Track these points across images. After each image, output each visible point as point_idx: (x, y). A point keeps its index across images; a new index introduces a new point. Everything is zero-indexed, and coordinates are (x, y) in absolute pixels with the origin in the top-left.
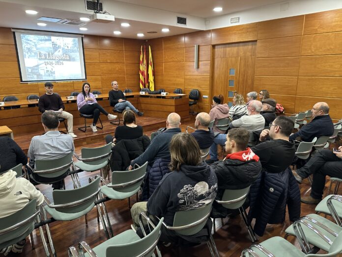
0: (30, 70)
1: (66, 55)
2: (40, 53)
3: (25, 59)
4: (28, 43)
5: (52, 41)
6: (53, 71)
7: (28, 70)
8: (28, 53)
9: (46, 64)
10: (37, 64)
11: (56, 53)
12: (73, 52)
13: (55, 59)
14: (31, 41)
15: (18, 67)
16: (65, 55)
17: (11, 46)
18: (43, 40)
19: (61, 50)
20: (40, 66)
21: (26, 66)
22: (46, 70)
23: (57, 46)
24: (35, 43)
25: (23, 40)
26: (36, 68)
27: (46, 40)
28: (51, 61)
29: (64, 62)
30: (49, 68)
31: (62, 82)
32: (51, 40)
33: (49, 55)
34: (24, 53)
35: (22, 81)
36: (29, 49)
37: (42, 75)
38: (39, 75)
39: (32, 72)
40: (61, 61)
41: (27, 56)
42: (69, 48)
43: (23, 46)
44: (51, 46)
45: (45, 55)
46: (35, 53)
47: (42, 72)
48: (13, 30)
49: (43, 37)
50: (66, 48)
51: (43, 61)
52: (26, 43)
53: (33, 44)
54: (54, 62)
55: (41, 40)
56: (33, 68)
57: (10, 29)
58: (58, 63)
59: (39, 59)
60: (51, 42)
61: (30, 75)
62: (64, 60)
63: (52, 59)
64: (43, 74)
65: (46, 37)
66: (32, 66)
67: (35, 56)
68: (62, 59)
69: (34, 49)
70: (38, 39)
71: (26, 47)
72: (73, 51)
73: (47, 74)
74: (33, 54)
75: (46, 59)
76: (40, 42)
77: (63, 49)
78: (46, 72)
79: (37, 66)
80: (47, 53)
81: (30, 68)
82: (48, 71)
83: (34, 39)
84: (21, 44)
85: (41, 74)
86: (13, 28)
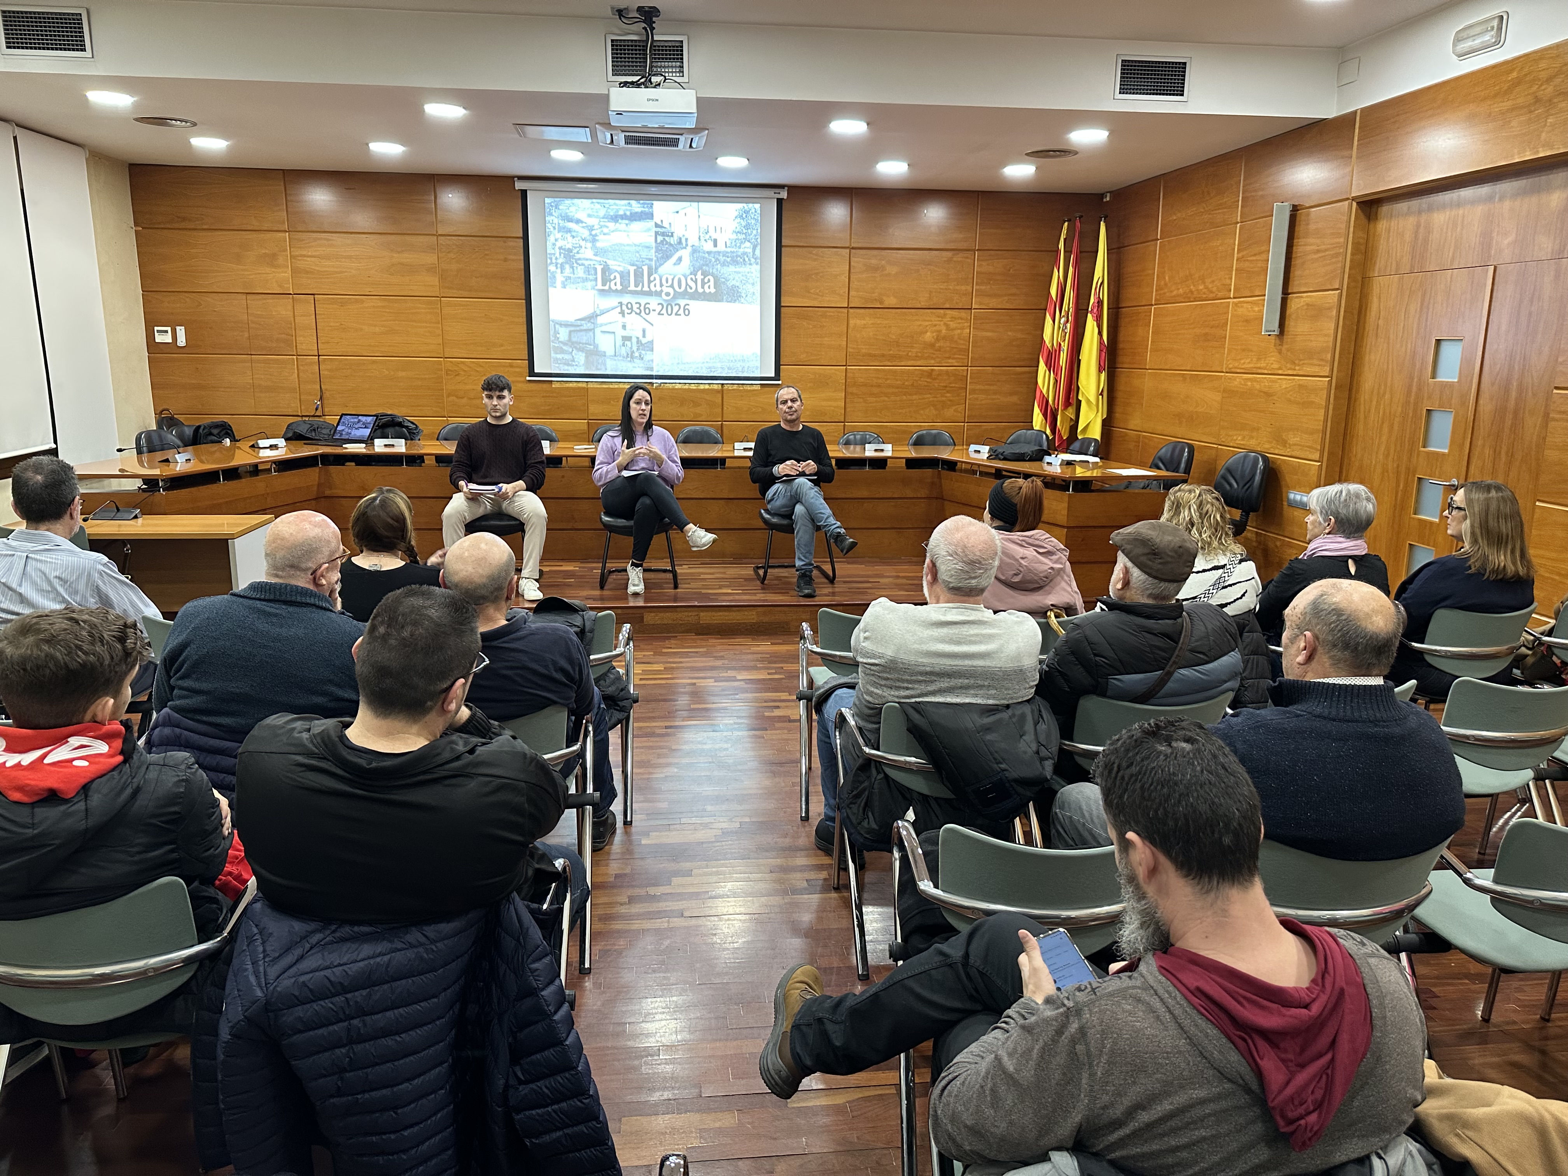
0: (563, 334)
1: (705, 274)
2: (606, 270)
3: (550, 289)
4: (569, 231)
5: (657, 219)
6: (649, 338)
7: (556, 332)
8: (562, 269)
9: (624, 310)
10: (588, 311)
11: (668, 269)
12: (735, 262)
13: (658, 294)
14: (578, 221)
15: (524, 320)
16: (699, 277)
17: (511, 243)
18: (624, 217)
19: (685, 254)
20: (600, 320)
21: (553, 316)
22: (621, 333)
23: (673, 241)
24: (591, 229)
25: (553, 220)
26: (587, 325)
27: (634, 217)
28: (643, 300)
29: (694, 305)
30: (635, 324)
31: (678, 384)
32: (650, 216)
33: (638, 275)
34: (552, 268)
35: (532, 373)
36: (569, 254)
37: (604, 354)
38: (594, 353)
39: (570, 342)
40: (682, 302)
41: (560, 278)
42: (721, 247)
43: (551, 239)
44: (649, 239)
45: (624, 276)
46: (587, 270)
47: (605, 344)
48: (519, 185)
49: (621, 206)
50: (709, 246)
51: (613, 301)
52: (561, 229)
53: (585, 233)
54: (654, 303)
55: (615, 218)
56: (574, 327)
57: (510, 179)
58: (668, 308)
59: (602, 292)
60: (650, 224)
61: (563, 352)
62: (696, 296)
63: (649, 293)
64: (610, 352)
65: (636, 206)
66: (571, 318)
67: (586, 280)
68: (685, 294)
69: (587, 253)
70: (602, 212)
71: (559, 244)
72: (736, 260)
73: (623, 351)
74: (580, 272)
75: (625, 290)
76: (611, 225)
77: (695, 250)
78: (619, 342)
79: (592, 318)
80: (632, 269)
81: (566, 325)
82: (629, 339)
83: (589, 216)
84: (545, 235)
85: (602, 348)
86: (522, 178)
